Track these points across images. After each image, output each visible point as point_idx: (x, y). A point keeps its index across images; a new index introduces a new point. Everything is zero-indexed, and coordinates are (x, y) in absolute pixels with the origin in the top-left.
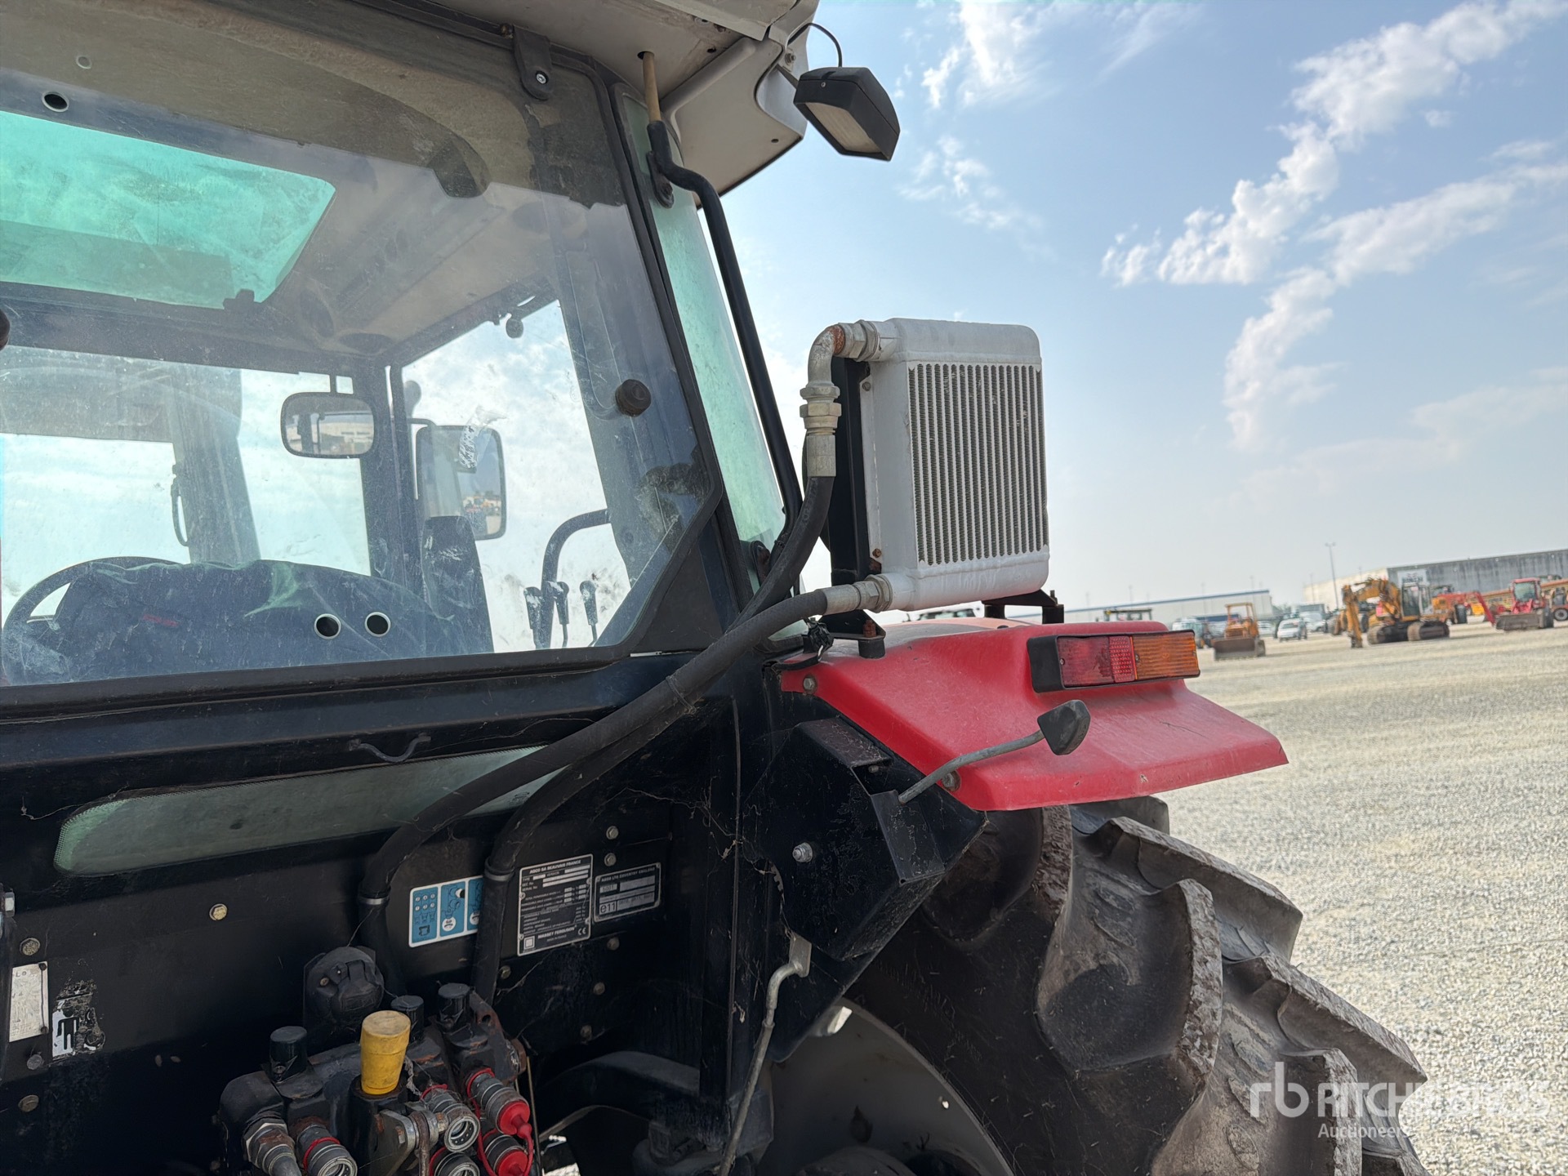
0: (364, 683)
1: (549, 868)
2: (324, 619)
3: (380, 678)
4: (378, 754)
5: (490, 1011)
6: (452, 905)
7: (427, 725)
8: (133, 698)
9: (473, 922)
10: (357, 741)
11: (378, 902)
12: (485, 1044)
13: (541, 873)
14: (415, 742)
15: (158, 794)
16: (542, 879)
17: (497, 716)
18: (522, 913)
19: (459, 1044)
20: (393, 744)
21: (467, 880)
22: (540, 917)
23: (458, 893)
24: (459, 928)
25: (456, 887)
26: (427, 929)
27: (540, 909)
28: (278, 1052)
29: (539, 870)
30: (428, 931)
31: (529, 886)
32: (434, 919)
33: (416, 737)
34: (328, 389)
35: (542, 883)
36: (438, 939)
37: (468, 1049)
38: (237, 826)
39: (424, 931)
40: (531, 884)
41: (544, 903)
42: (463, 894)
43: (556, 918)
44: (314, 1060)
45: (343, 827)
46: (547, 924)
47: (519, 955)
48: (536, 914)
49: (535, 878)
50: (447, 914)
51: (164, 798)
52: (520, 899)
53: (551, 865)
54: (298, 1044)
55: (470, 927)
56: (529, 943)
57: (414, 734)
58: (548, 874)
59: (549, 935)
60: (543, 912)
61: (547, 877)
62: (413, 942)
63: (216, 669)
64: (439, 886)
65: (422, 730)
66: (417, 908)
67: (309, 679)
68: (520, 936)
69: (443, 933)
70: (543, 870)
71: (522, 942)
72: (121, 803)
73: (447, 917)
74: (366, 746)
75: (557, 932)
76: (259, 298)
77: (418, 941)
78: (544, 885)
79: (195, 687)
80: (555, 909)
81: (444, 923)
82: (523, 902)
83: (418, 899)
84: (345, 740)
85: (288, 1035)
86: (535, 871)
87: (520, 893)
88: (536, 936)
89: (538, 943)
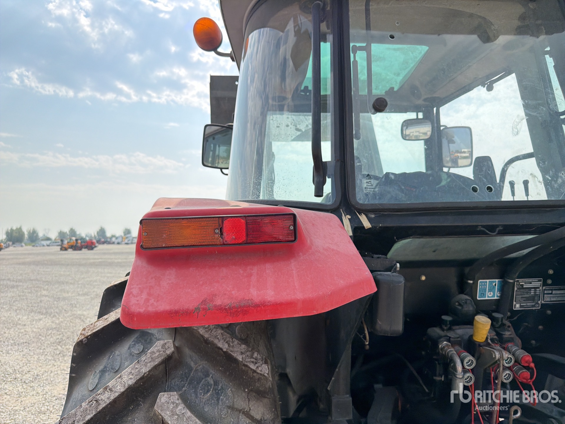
0: (487, 208)
1: (526, 281)
2: (473, 187)
3: (492, 207)
4: (487, 231)
5: (510, 325)
6: (492, 288)
7: (502, 224)
8: (423, 208)
9: (499, 295)
10: (480, 227)
11: (471, 282)
12: (511, 335)
13: (523, 282)
14: (498, 229)
15: (420, 238)
16: (523, 284)
17: (525, 223)
18: (516, 295)
19: (502, 333)
20: (492, 229)
21: (497, 280)
22: (522, 298)
23: (494, 284)
24: (493, 296)
25: (493, 282)
26: (483, 295)
27: (522, 295)
28: (444, 322)
29: (522, 281)
30: (484, 295)
31: (518, 286)
32: (485, 292)
33: (498, 227)
34: (415, 117)
35: (523, 286)
36: (487, 298)
37: (504, 335)
38: (434, 251)
39: (482, 295)
40: (519, 285)
41: (523, 293)
42: (495, 285)
43: (528, 299)
44: (454, 327)
45: (463, 256)
46: (524, 300)
47: (514, 309)
48: (521, 296)
49: (521, 283)
50: (490, 290)
51: (422, 239)
52: (515, 290)
53: (527, 280)
54: (450, 321)
55: (497, 296)
56: (518, 306)
57: (497, 226)
58: (526, 283)
59: (525, 304)
60: (523, 296)
61: (525, 284)
62: (479, 298)
63: (444, 201)
64: (488, 281)
65: (500, 225)
66: (480, 287)
67: (472, 205)
68: (514, 303)
69: (488, 297)
70: (524, 281)
71: (515, 305)
72: (410, 239)
73: (490, 291)
74: (482, 229)
75: (528, 304)
76: (396, 89)
77: (480, 298)
78: (524, 287)
79: (440, 206)
80: (528, 296)
81: (489, 293)
82: (516, 291)
83: (481, 284)
84: (477, 226)
85: (447, 318)
86: (521, 281)
87: (515, 288)
88: (520, 304)
89: (521, 306)
